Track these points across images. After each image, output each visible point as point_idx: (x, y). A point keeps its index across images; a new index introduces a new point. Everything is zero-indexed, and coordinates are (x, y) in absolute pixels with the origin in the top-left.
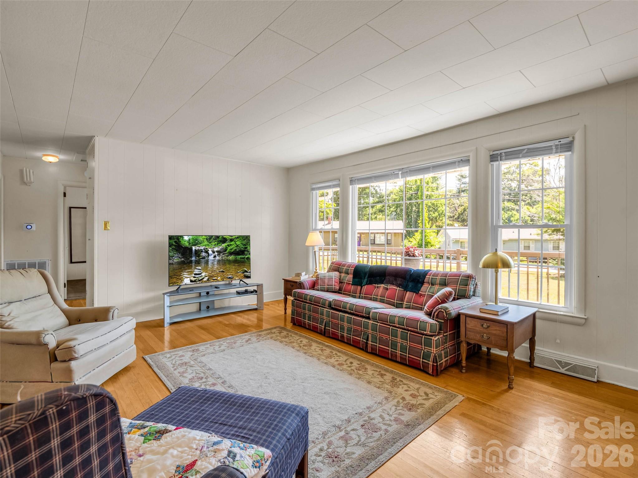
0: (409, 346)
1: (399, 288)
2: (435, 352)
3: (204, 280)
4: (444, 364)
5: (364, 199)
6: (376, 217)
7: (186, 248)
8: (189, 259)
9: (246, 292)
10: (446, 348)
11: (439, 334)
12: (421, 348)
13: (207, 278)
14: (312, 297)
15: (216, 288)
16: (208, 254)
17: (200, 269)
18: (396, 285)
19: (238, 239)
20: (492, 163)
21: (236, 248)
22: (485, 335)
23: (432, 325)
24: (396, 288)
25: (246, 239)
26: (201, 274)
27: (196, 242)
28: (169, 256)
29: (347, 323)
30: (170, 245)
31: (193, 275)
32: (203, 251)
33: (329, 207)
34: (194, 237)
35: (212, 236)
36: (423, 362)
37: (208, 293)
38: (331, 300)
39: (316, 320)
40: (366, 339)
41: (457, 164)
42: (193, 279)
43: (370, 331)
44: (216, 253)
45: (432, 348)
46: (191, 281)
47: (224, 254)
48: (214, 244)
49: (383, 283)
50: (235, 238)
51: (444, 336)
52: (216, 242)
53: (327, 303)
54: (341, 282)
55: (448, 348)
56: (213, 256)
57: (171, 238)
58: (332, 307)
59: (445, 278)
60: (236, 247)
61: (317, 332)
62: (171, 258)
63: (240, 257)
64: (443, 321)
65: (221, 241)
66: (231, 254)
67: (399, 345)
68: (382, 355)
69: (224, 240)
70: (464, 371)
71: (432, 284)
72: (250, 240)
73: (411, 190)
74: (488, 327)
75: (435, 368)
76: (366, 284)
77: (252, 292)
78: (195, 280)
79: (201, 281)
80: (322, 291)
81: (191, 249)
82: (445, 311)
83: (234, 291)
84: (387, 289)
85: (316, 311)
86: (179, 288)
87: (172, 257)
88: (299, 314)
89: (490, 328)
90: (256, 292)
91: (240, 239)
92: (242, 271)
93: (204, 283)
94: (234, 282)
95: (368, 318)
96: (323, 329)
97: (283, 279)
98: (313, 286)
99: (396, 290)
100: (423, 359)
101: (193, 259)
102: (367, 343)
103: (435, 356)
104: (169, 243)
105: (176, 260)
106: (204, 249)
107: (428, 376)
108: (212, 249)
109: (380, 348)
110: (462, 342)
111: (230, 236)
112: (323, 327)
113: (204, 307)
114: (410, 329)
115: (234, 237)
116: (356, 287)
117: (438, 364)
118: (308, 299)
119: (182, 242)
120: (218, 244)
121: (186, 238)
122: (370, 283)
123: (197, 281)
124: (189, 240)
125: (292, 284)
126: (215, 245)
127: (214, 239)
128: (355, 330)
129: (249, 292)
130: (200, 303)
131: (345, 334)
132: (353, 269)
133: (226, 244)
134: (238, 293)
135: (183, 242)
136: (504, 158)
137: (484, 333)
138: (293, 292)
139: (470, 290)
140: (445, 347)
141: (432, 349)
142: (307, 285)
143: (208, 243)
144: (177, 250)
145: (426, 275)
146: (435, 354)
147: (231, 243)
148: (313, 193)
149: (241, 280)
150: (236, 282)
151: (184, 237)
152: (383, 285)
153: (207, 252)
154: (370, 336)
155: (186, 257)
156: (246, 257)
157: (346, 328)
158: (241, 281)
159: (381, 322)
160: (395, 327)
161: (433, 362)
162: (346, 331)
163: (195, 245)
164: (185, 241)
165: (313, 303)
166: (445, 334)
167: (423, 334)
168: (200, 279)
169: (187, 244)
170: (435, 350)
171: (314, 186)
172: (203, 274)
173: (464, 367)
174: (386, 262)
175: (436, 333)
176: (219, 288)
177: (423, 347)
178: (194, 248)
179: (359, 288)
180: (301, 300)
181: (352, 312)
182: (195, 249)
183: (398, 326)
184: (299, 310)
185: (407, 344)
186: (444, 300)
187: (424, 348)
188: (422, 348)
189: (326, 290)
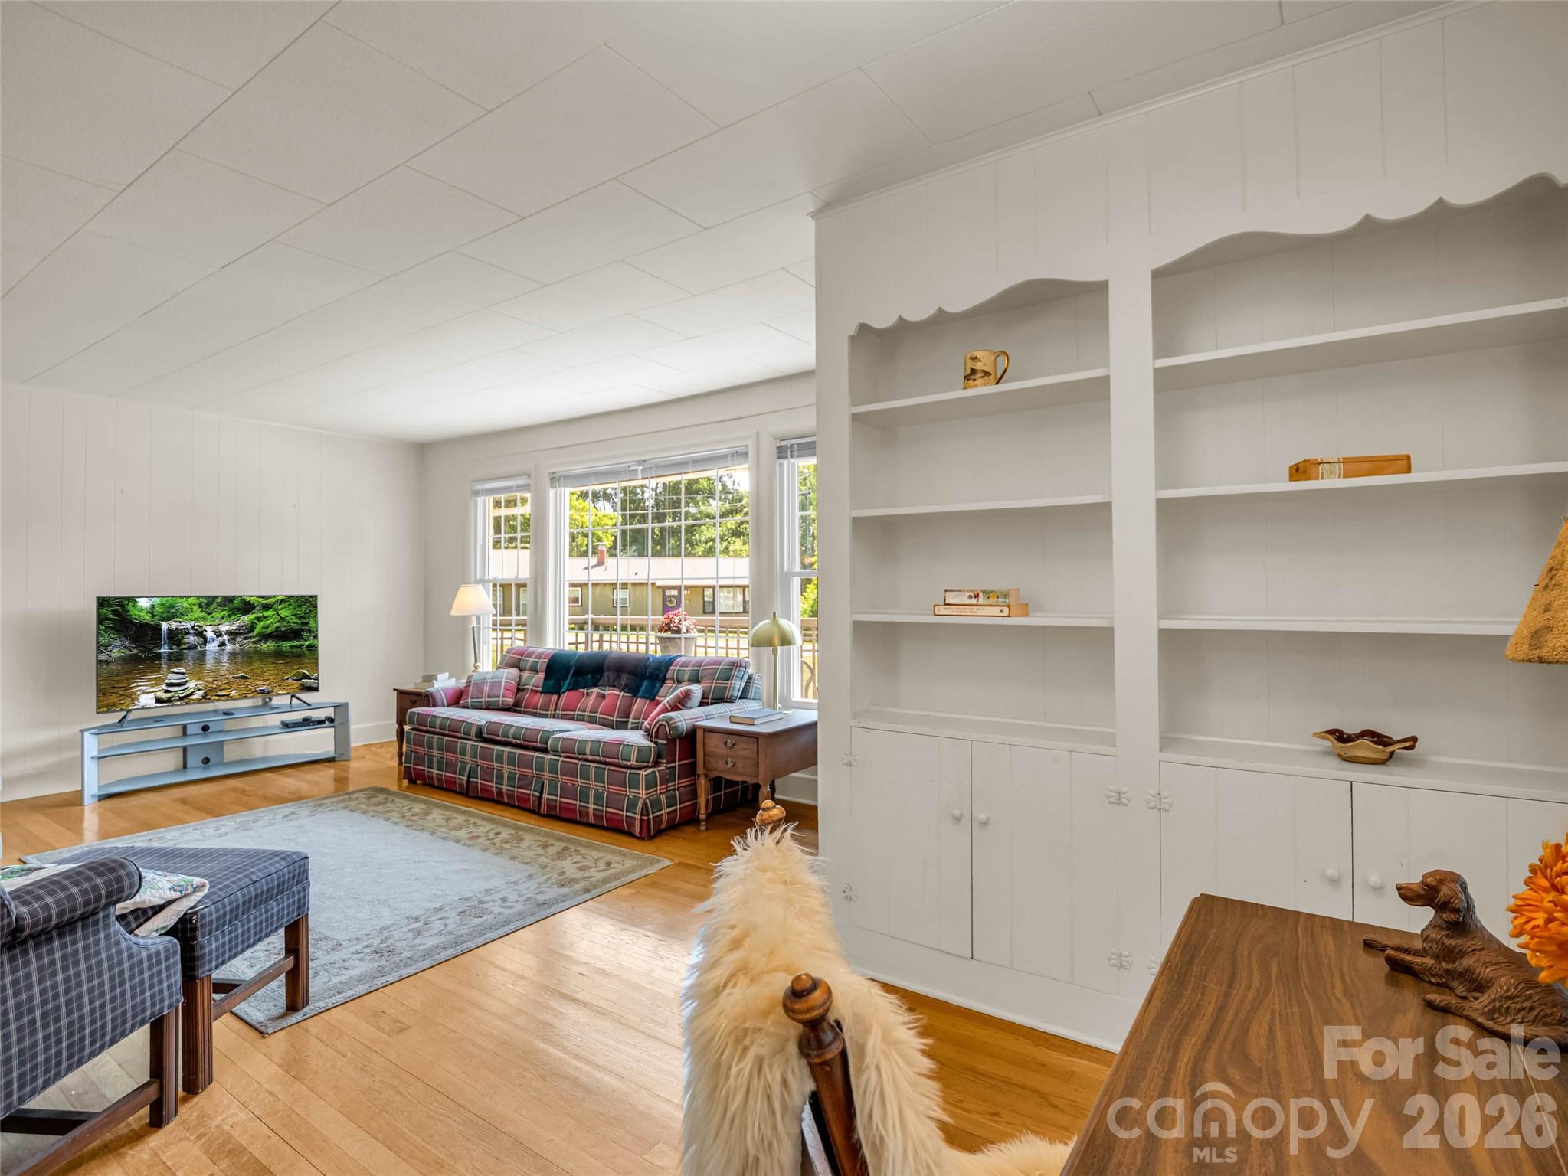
0: (608, 792)
1: (624, 692)
2: (644, 796)
3: (193, 697)
4: (665, 818)
5: (697, 504)
6: (727, 548)
7: (144, 626)
8: (151, 650)
9: (306, 722)
10: (674, 790)
11: (656, 764)
12: (624, 793)
13: (201, 693)
14: (445, 721)
15: (225, 714)
16: (205, 638)
17: (183, 673)
18: (619, 688)
19: (283, 605)
20: (780, 461)
21: (277, 624)
22: (729, 759)
23: (640, 749)
24: (618, 693)
25: (308, 604)
26: (185, 684)
27: (170, 612)
28: (99, 645)
29: (508, 765)
30: (101, 620)
31: (164, 687)
32: (192, 631)
33: (604, 522)
34: (164, 600)
35: (215, 598)
36: (627, 816)
37: (205, 728)
38: (483, 723)
39: (451, 766)
40: (539, 790)
41: (729, 458)
42: (165, 696)
43: (547, 774)
44: (226, 637)
45: (639, 789)
46: (159, 700)
47: (246, 638)
48: (219, 616)
49: (596, 685)
50: (277, 602)
51: (667, 768)
52: (225, 612)
53: (474, 729)
54: (520, 689)
55: (678, 789)
56: (216, 643)
57: (102, 602)
58: (484, 738)
59: (698, 668)
60: (279, 621)
61: (455, 792)
62: (103, 649)
63: (289, 644)
64: (665, 742)
65: (238, 609)
66: (265, 637)
67: (592, 792)
68: (566, 816)
69: (247, 607)
70: (703, 828)
71: (678, 681)
72: (316, 607)
73: (805, 485)
74: (734, 745)
75: (645, 825)
76: (568, 690)
77: (321, 722)
78: (169, 698)
79: (186, 700)
80: (475, 708)
81: (158, 628)
82: (668, 724)
83: (275, 720)
84: (604, 697)
85: (451, 749)
86: (125, 717)
87: (106, 646)
88: (419, 760)
89: (737, 747)
90: (331, 720)
91: (290, 605)
92: (295, 675)
93: (193, 704)
94: (276, 701)
95: (545, 751)
96: (465, 783)
97: (395, 690)
98: (457, 699)
99: (616, 695)
100: (627, 811)
101: (164, 649)
102: (540, 798)
103: (645, 804)
104: (99, 615)
105: (116, 653)
106: (193, 628)
107: (635, 840)
108: (216, 627)
109: (562, 805)
110: (699, 776)
111: (263, 597)
112: (465, 778)
113: (194, 760)
114: (608, 760)
115: (272, 600)
116: (548, 696)
117: (651, 816)
118: (437, 725)
119: (134, 613)
120: (229, 616)
121: (144, 603)
122: (575, 687)
123: (175, 700)
124: (153, 607)
125: (413, 698)
126: (223, 618)
127: (219, 605)
128: (523, 777)
129: (313, 722)
130: (185, 749)
131: (505, 788)
132: (547, 660)
133: (252, 616)
134: (287, 726)
135: (137, 613)
136: (796, 453)
137: (727, 757)
138: (408, 714)
139: (734, 687)
140: (669, 789)
141: (641, 792)
142: (442, 697)
143: (203, 614)
144: (118, 631)
145: (671, 665)
146: (645, 800)
147: (266, 614)
148: (476, 501)
149: (292, 697)
150: (280, 700)
151: (138, 600)
152: (596, 690)
153: (200, 634)
154: (546, 783)
155: (145, 647)
156: (307, 643)
157: (506, 775)
158: (294, 699)
159: (566, 755)
160: (586, 760)
161: (642, 815)
162: (505, 781)
163: (168, 619)
164: (142, 611)
165: (447, 732)
166: (669, 766)
167: (628, 767)
168: (182, 695)
169: (147, 618)
170: (644, 792)
171: (479, 487)
172: (192, 685)
173: (703, 820)
174: (600, 647)
175: (648, 762)
176: (232, 714)
177: (628, 790)
178: (165, 626)
179: (554, 697)
180: (424, 728)
181: (518, 742)
182: (169, 629)
183: (590, 757)
184: (420, 750)
185: (605, 788)
186: (676, 706)
187: (630, 792)
188: (626, 791)
189: (484, 707)
